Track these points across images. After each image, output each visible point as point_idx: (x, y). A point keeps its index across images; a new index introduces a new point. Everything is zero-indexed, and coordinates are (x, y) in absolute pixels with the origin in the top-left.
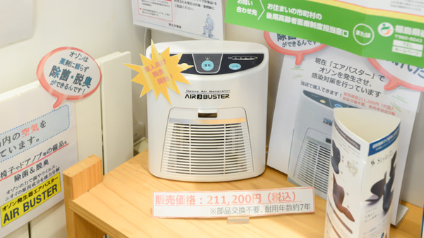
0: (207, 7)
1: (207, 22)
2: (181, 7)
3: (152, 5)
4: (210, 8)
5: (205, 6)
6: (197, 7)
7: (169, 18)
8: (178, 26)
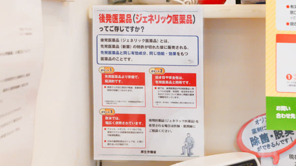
0: (188, 126)
1: (186, 141)
2: (157, 131)
3: (120, 134)
4: (191, 126)
5: (185, 126)
6: (177, 128)
7: (142, 145)
8: (152, 152)
